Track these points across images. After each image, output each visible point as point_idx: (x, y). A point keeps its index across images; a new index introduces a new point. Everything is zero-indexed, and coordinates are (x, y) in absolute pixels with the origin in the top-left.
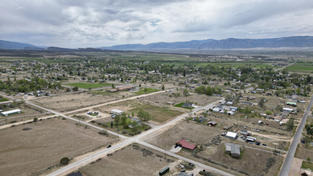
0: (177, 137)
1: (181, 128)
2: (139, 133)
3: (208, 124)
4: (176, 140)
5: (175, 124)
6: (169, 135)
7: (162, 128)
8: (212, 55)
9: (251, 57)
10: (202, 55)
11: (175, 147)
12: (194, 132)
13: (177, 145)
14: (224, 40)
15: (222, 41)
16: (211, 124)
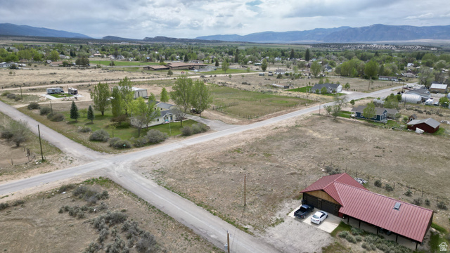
0: (303, 163)
1: (315, 135)
2: (154, 142)
3: (413, 128)
4: (300, 173)
5: (293, 124)
6: (268, 155)
7: (244, 133)
8: (350, 44)
9: (418, 47)
10: (333, 44)
11: (301, 214)
12: (369, 148)
13: (310, 203)
14: (368, 27)
15: (363, 29)
16: (422, 126)
